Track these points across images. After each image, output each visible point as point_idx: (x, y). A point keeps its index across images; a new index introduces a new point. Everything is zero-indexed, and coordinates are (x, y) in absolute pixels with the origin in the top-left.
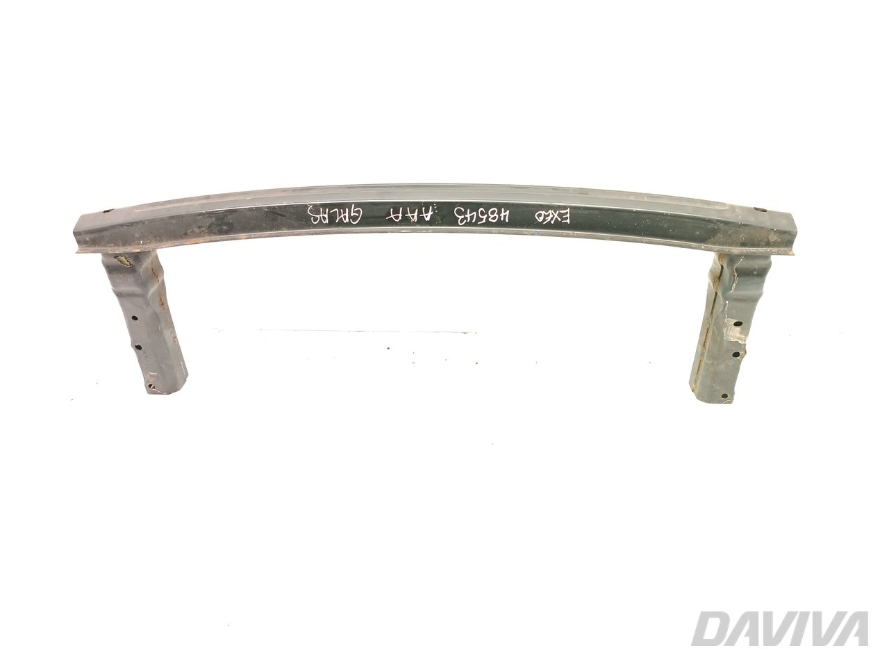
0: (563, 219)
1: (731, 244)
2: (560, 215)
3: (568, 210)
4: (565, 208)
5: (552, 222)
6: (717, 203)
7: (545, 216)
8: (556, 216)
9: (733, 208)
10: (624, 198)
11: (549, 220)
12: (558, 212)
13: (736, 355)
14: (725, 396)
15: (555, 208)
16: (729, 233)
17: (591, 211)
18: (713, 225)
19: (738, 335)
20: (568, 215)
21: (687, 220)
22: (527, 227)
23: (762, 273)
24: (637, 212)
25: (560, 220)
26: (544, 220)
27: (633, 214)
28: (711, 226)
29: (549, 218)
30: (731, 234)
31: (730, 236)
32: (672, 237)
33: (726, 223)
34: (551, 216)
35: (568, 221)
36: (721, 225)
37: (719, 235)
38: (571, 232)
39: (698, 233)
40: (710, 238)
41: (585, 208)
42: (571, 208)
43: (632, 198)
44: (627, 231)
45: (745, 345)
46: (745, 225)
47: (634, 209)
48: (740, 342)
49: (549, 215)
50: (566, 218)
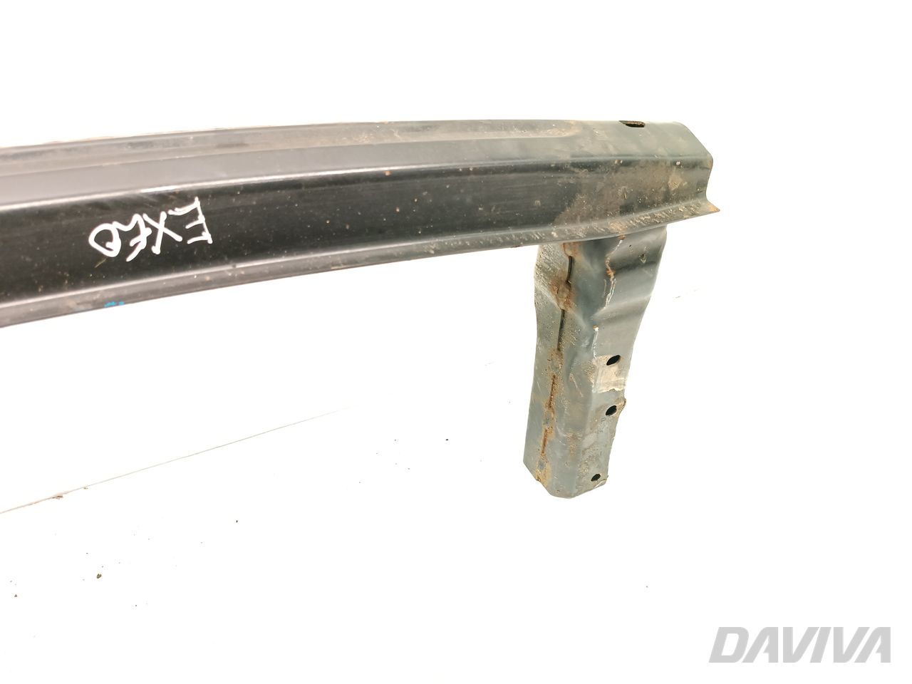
0: (187, 234)
1: (604, 215)
2: (173, 223)
3: (197, 204)
4: (184, 198)
5: (156, 250)
6: (547, 124)
7: (125, 237)
8: (162, 228)
9: (587, 128)
10: (346, 142)
11: (142, 246)
12: (163, 216)
13: (612, 410)
14: (596, 477)
15: (153, 205)
16: (598, 188)
17: (270, 196)
18: (565, 176)
19: (614, 379)
20: (201, 219)
21: (513, 176)
22: (75, 285)
23: (652, 258)
24: (396, 177)
25: (179, 238)
26: (126, 249)
27: (385, 185)
28: (563, 179)
29: (140, 242)
30: (601, 190)
31: (600, 195)
32: (488, 225)
33: (592, 166)
34: (146, 232)
35: (206, 236)
36: (583, 174)
37: (579, 197)
38: (226, 269)
39: (538, 202)
40: (563, 209)
41: (249, 189)
42: (203, 195)
43: (364, 139)
44: (381, 231)
45: (623, 391)
46: (627, 164)
47: (386, 169)
48: (617, 389)
49: (136, 232)
50: (198, 230)
